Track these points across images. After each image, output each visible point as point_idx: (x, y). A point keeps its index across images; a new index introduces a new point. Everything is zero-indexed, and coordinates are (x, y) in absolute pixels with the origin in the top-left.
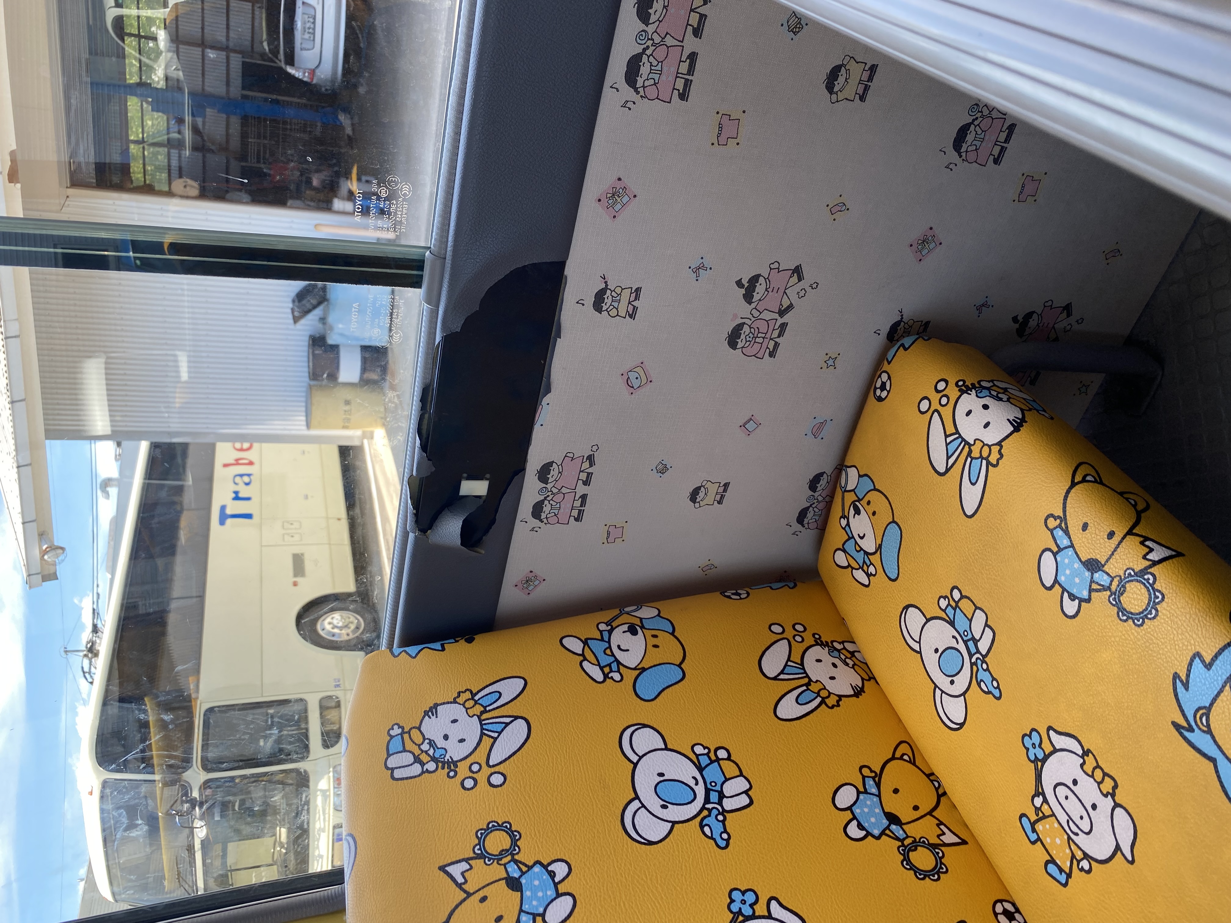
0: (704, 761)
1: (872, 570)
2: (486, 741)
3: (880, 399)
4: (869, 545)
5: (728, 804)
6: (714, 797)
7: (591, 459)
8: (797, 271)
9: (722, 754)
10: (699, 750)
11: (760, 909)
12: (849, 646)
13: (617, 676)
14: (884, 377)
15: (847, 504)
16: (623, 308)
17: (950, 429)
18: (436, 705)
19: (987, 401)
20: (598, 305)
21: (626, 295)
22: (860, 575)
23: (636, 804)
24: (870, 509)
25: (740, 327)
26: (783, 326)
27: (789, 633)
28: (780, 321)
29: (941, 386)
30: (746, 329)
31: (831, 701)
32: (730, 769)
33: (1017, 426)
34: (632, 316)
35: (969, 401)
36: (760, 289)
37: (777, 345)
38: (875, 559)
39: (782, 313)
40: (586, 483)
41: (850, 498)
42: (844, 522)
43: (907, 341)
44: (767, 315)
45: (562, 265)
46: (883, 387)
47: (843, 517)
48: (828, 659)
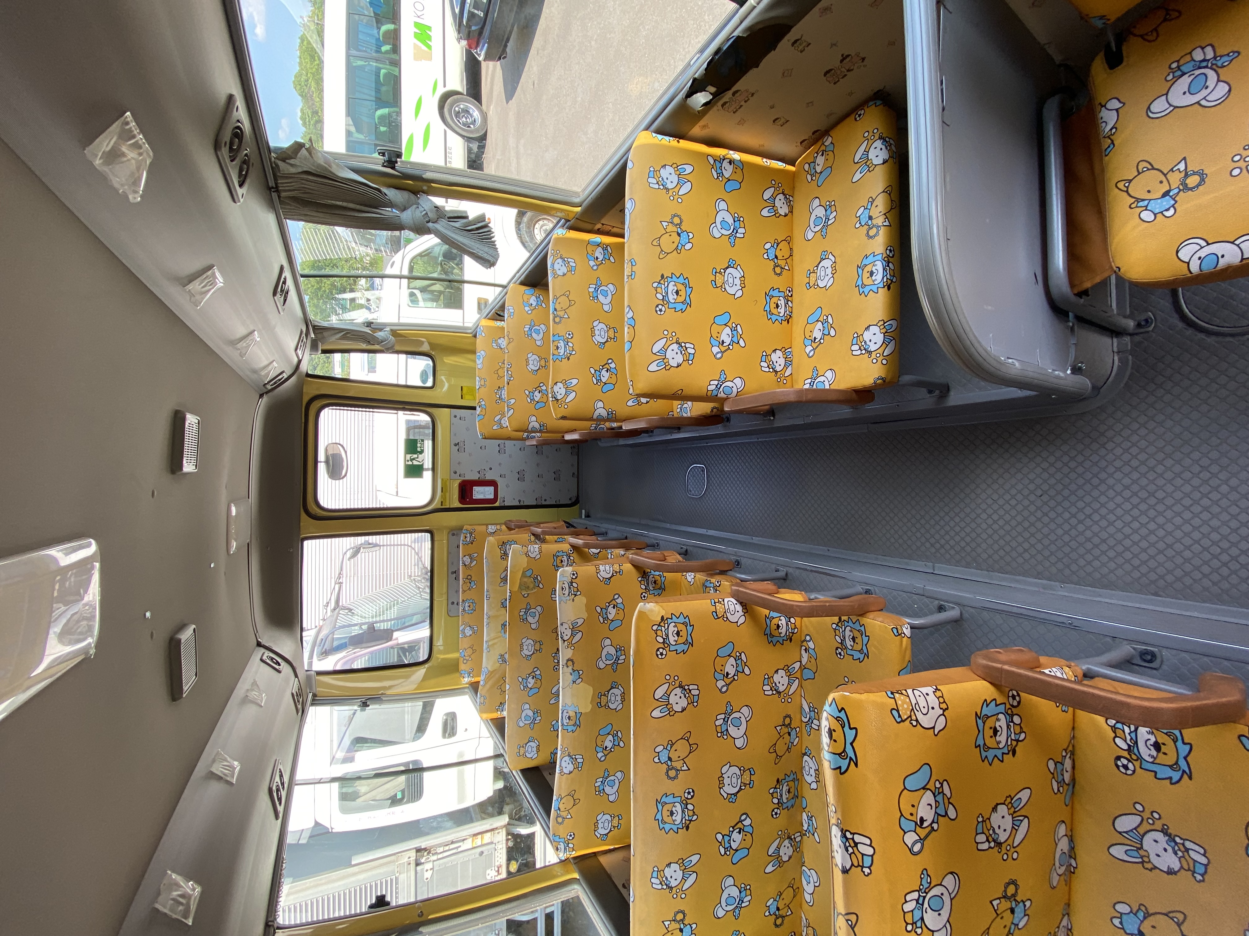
0: (736, 219)
1: (814, 178)
2: (679, 186)
3: (856, 119)
4: (819, 169)
5: (738, 235)
6: (735, 231)
7: (753, 95)
8: (863, 59)
9: (742, 219)
10: (736, 215)
11: (735, 266)
12: (791, 198)
13: (721, 179)
14: (862, 112)
15: (821, 149)
16: (801, 48)
17: (867, 150)
18: (666, 165)
19: (883, 147)
20: (793, 44)
21: (805, 44)
22: (809, 177)
23: (714, 225)
24: (827, 157)
25: (831, 70)
26: (846, 75)
27: (776, 186)
28: (846, 73)
29: (875, 131)
30: (833, 71)
31: (777, 215)
32: (742, 225)
33: (885, 162)
34: (801, 52)
35: (879, 144)
36: (848, 59)
37: (838, 81)
38: (817, 175)
39: (848, 71)
40: (745, 102)
41: (823, 148)
42: (816, 155)
43: (879, 102)
44: (843, 69)
45: (792, 27)
46: (860, 115)
47: (817, 153)
48: (783, 200)
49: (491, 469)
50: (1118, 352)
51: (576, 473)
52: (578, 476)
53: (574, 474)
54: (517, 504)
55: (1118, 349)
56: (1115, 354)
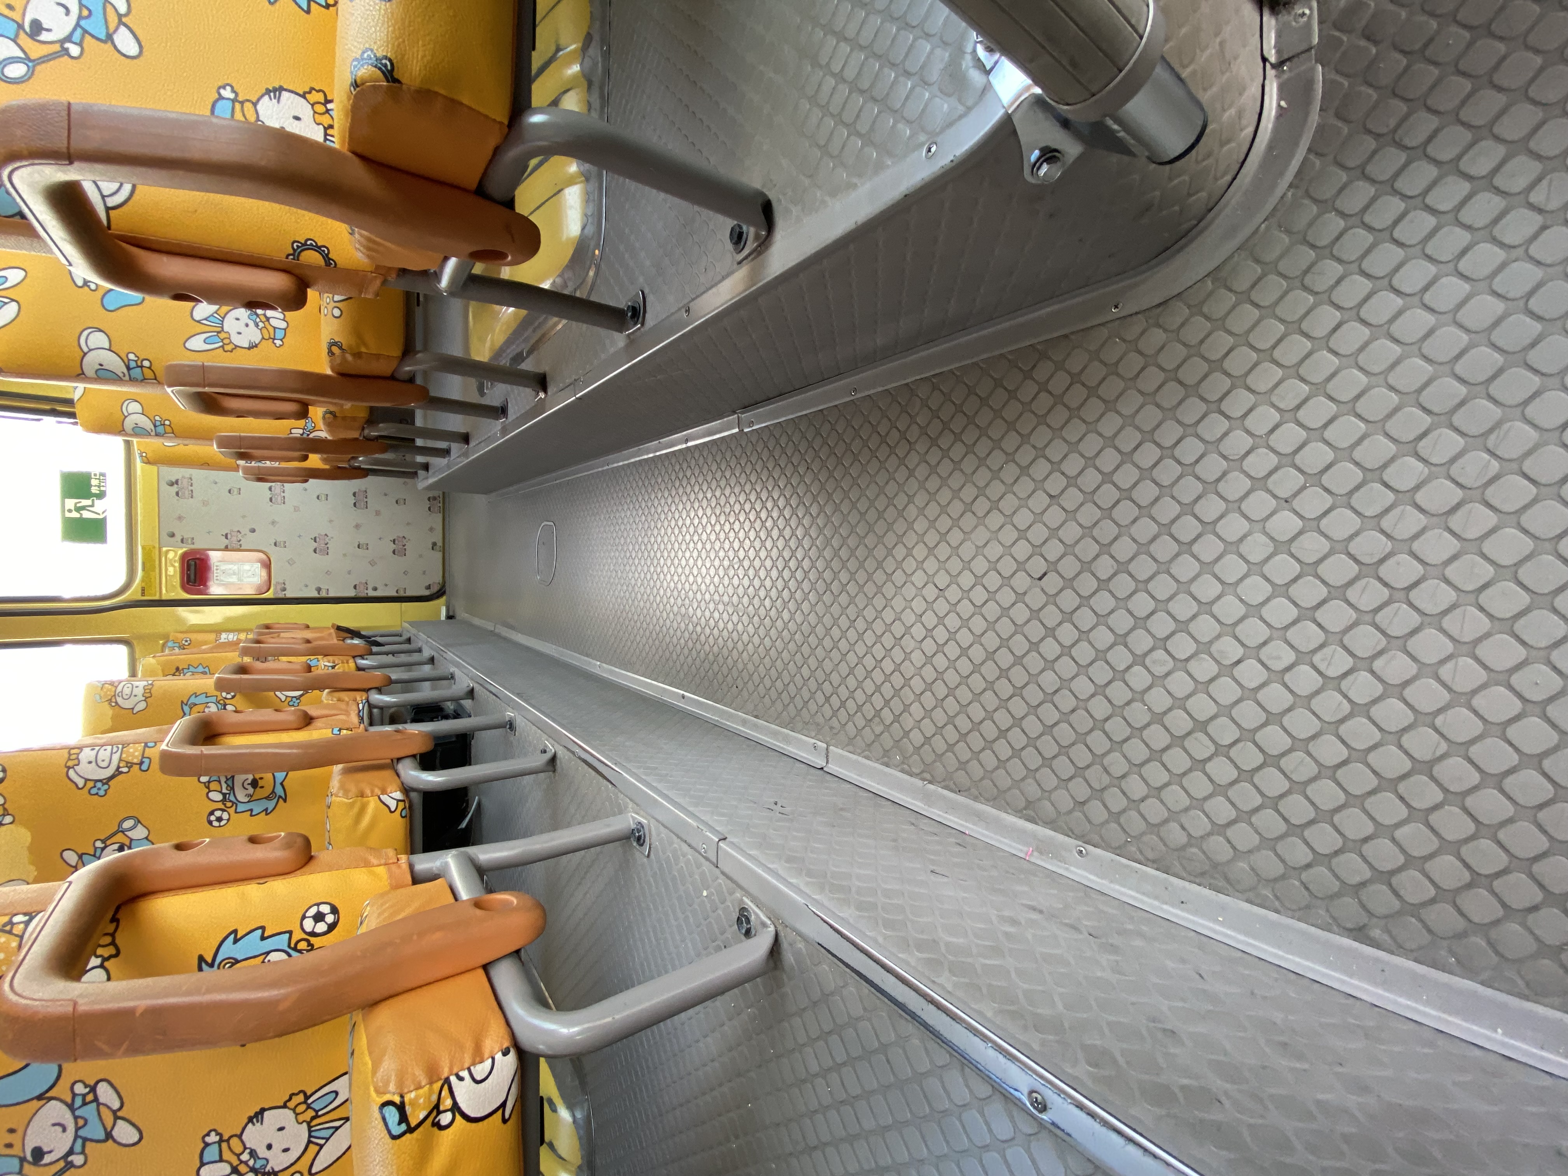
49: (253, 531)
50: (1278, 66)
51: (440, 544)
52: (444, 548)
53: (434, 544)
54: (315, 594)
55: (1279, 52)
56: (1271, 73)
